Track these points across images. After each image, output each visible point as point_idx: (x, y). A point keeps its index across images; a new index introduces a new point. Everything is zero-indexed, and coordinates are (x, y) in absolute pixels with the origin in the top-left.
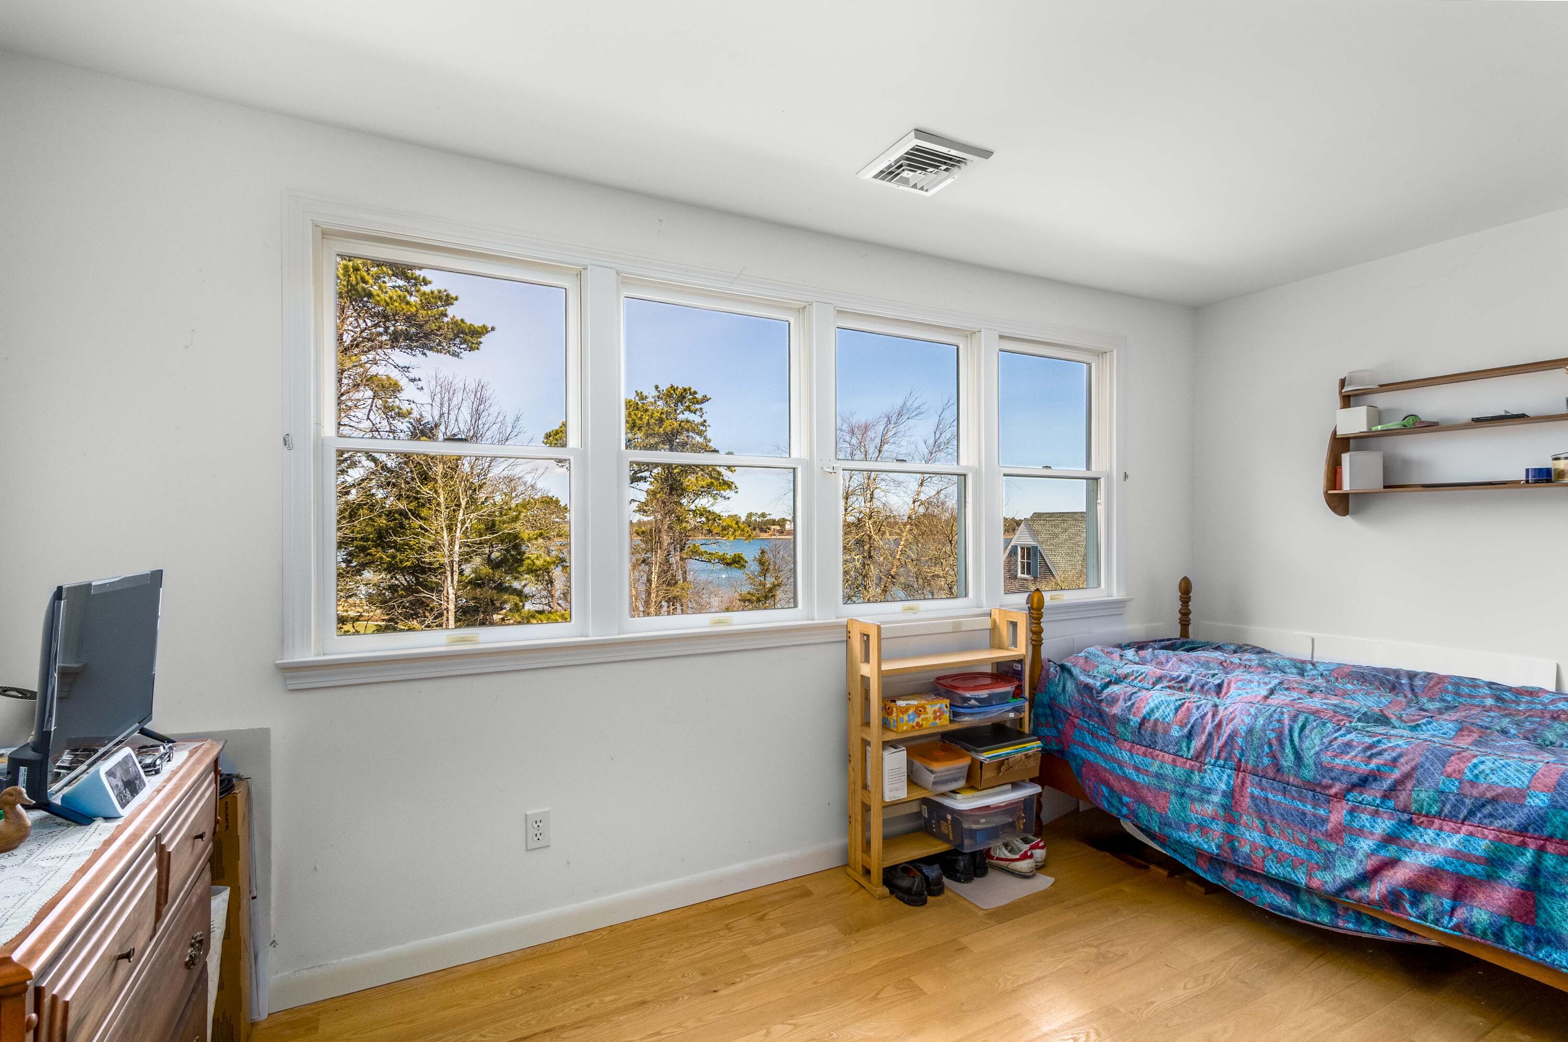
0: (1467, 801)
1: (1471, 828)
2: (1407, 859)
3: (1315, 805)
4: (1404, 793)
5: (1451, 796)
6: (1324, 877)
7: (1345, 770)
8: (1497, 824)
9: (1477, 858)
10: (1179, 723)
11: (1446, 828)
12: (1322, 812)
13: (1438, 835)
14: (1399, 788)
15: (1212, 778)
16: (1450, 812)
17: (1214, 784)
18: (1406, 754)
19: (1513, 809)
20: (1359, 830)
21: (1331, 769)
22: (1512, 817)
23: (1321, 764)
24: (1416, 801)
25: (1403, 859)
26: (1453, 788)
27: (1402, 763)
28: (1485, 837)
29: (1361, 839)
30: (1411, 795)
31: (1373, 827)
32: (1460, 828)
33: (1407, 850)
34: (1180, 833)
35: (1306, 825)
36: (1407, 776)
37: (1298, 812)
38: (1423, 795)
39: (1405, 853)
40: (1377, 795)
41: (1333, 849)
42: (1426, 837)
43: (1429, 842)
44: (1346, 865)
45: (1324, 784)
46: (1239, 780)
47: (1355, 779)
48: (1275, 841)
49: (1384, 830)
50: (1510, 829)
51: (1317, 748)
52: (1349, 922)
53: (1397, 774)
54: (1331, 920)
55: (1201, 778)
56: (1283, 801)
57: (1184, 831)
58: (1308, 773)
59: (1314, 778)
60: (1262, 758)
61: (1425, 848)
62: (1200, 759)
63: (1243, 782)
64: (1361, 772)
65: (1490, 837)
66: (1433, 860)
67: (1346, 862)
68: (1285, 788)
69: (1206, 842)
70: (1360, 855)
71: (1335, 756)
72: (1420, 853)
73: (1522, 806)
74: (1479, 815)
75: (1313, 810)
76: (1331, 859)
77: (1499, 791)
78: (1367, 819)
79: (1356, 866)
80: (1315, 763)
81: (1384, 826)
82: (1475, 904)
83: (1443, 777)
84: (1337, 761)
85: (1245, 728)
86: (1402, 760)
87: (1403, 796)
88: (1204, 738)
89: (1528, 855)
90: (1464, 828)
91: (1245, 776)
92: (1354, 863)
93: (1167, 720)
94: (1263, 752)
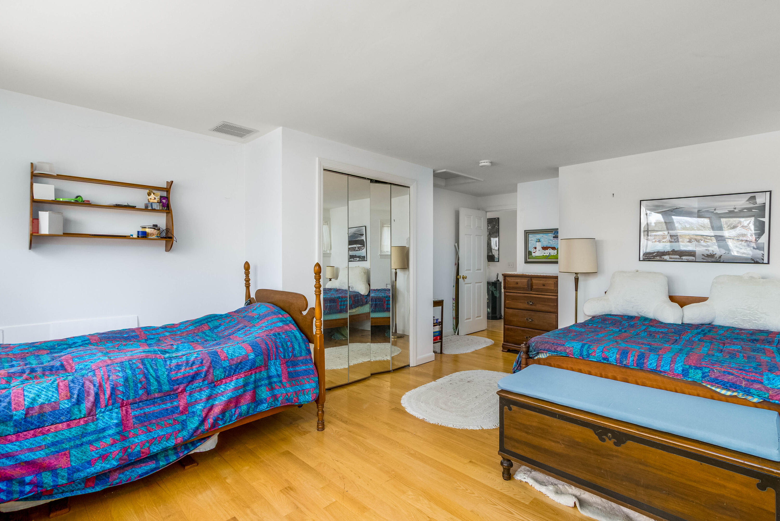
0: (233, 367)
1: (236, 377)
2: (217, 402)
3: (171, 403)
4: (210, 375)
5: (227, 368)
6: (183, 434)
7: (184, 377)
8: (243, 370)
9: (241, 386)
10: (66, 398)
11: (228, 381)
12: (175, 403)
13: (226, 386)
14: (208, 374)
15: (104, 421)
16: (228, 374)
17: (106, 423)
18: (204, 359)
19: (246, 363)
20: (195, 402)
21: (177, 380)
22: (247, 365)
23: (171, 380)
24: (216, 376)
25: (214, 403)
26: (227, 364)
27: (205, 363)
28: (241, 377)
29: (196, 406)
30: (213, 374)
31: (201, 397)
32: (232, 379)
33: (215, 399)
34: (88, 470)
35: (170, 414)
36: (209, 367)
37: (164, 410)
38: (218, 372)
39: (215, 400)
40: (200, 381)
41: (185, 418)
42: (221, 389)
43: (223, 390)
44: (192, 422)
45: (175, 389)
46: (124, 412)
47: (190, 379)
48: (155, 433)
49: (207, 395)
50: (248, 370)
51: (166, 373)
52: (184, 452)
53: (205, 368)
54: (177, 456)
55: (96, 425)
56: (155, 409)
57: (89, 467)
58: (166, 388)
59: (170, 388)
60: (137, 392)
61: (222, 394)
62: (92, 413)
63: (127, 412)
64: (191, 374)
65: (243, 376)
66: (228, 396)
67: (192, 420)
68: (154, 402)
69: (107, 464)
70: (199, 413)
71: (177, 372)
72: (221, 397)
73: (249, 360)
74: (237, 370)
75: (171, 405)
76: (184, 424)
77: (241, 358)
78: (198, 395)
79: (197, 419)
80: (168, 381)
81: (206, 394)
82: (241, 405)
83: (223, 362)
84: (179, 374)
85: (122, 380)
86: (204, 362)
87: (210, 377)
88: (91, 398)
89: (253, 377)
90: (234, 378)
91: (127, 407)
92: (196, 418)
93: (53, 400)
94: (137, 388)
